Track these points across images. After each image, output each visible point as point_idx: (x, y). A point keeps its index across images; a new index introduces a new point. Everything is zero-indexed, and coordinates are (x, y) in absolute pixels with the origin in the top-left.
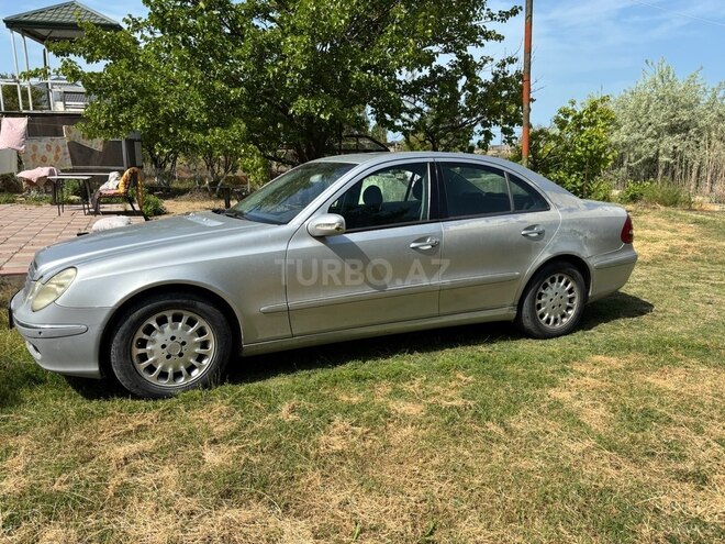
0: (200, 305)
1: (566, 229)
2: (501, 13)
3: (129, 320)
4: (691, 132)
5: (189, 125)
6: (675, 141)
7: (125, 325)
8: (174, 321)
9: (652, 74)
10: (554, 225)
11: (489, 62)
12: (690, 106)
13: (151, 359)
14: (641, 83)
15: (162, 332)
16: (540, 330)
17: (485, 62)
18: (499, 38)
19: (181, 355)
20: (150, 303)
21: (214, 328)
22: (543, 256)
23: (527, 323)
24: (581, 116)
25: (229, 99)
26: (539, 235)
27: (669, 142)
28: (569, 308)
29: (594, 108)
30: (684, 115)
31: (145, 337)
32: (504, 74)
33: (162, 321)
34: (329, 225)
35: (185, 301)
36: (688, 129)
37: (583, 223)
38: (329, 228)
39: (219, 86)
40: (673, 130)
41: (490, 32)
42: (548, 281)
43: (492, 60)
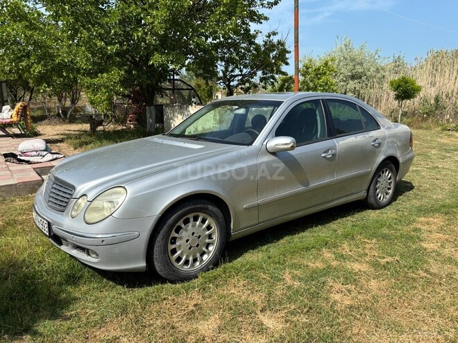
0: (210, 207)
1: (390, 140)
2: (268, 3)
3: (167, 224)
4: (364, 78)
5: (78, 71)
6: (355, 84)
7: (165, 228)
8: (194, 221)
9: (341, 45)
10: (384, 138)
11: (259, 34)
12: (361, 64)
13: (179, 252)
14: (334, 49)
15: (186, 230)
16: (378, 204)
17: (257, 33)
18: (266, 19)
19: (198, 245)
20: (180, 209)
21: (218, 223)
22: (381, 158)
23: (372, 200)
24: (319, 69)
25: (106, 53)
26: (378, 145)
27: (352, 84)
28: (389, 189)
29: (326, 64)
30: (359, 69)
31: (176, 235)
32: (270, 42)
33: (187, 222)
34: (286, 144)
35: (202, 206)
36: (361, 77)
37: (395, 136)
38: (286, 147)
39: (100, 44)
40: (353, 77)
41: (260, 15)
42: (381, 173)
43: (261, 32)
